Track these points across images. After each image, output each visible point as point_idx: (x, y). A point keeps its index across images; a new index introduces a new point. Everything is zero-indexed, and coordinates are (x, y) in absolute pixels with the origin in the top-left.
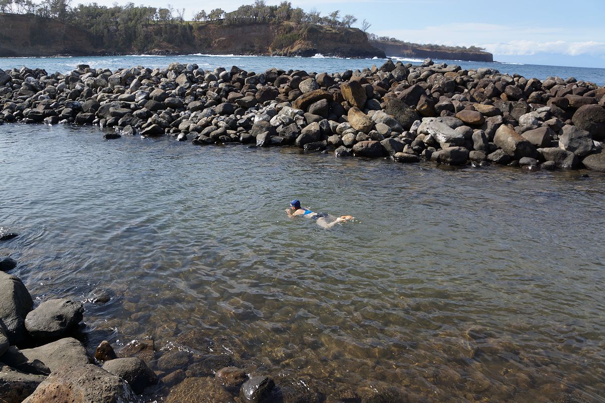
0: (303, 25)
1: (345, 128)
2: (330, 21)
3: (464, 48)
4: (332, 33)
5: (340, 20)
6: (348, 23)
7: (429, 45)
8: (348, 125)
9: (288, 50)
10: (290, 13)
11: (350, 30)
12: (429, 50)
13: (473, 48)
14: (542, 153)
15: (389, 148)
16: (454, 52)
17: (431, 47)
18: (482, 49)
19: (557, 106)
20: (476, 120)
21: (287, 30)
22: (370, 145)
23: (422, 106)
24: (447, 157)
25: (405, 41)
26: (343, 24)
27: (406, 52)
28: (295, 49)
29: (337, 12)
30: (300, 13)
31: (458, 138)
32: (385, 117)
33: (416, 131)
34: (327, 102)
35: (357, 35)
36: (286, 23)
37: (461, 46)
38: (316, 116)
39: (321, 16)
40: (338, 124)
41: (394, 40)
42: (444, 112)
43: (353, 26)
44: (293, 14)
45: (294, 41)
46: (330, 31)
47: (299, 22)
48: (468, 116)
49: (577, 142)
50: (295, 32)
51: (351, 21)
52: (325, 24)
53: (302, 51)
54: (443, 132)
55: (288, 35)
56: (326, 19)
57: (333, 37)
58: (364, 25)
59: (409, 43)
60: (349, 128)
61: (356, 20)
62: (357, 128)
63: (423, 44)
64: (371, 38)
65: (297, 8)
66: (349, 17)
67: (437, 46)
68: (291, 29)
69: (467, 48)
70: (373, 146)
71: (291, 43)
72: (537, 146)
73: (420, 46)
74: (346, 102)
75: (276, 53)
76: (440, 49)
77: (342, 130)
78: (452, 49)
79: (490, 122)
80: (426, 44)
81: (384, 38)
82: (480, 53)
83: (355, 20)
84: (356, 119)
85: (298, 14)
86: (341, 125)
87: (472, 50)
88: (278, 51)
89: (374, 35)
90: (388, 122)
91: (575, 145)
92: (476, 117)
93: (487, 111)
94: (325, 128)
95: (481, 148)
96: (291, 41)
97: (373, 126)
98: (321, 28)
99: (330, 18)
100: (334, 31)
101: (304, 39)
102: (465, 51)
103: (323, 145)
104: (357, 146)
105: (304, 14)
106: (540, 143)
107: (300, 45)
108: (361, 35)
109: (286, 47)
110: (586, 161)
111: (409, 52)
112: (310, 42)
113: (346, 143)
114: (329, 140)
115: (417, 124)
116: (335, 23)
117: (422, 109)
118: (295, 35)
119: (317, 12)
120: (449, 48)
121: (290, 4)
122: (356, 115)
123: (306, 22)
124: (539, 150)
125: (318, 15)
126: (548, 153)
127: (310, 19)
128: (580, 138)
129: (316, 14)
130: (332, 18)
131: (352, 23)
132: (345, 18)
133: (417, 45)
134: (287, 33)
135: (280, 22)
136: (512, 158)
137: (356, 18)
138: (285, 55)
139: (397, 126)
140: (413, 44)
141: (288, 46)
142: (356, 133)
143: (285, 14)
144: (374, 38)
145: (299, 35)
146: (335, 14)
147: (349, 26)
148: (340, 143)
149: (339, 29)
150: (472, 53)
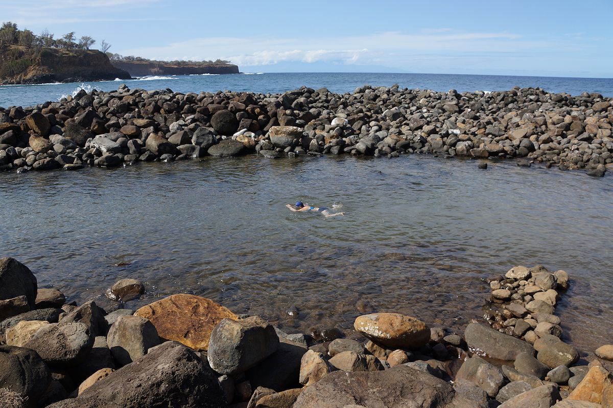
0: (35, 49)
1: (28, 151)
2: (65, 44)
3: (210, 62)
4: (70, 56)
5: (77, 42)
6: (85, 44)
7: (176, 61)
8: (30, 149)
9: (21, 78)
10: (17, 35)
11: (88, 52)
12: (176, 67)
13: (218, 61)
14: (180, 149)
15: (62, 162)
16: (201, 67)
17: (178, 63)
18: (227, 62)
19: (201, 114)
20: (133, 132)
21: (16, 55)
22: (45, 162)
23: (94, 127)
24: (104, 162)
25: (152, 59)
26: (80, 46)
27: (153, 70)
28: (29, 76)
29: (72, 33)
30: (29, 36)
31: (116, 148)
32: (61, 139)
33: (89, 146)
34: (13, 132)
35: (97, 57)
36: (13, 47)
37: (207, 60)
38: (4, 145)
39: (54, 38)
40: (22, 149)
41: (140, 59)
42: (112, 129)
43: (92, 47)
44: (21, 37)
45: (27, 67)
46: (67, 54)
47: (29, 46)
48: (128, 129)
49: (202, 138)
50: (26, 57)
51: (89, 42)
52: (60, 48)
53: (37, 77)
54: (105, 144)
55: (19, 61)
56: (60, 41)
57: (71, 61)
58: (104, 46)
59: (156, 61)
60: (31, 151)
61: (95, 41)
62: (37, 151)
63: (169, 61)
64: (116, 58)
65: (25, 30)
66: (86, 39)
67: (184, 62)
68: (21, 54)
69: (213, 62)
70: (48, 162)
71: (24, 69)
72: (177, 145)
73: (166, 63)
74: (32, 131)
75: (7, 82)
76: (187, 65)
77: (25, 153)
78: (199, 64)
79: (144, 132)
80: (173, 61)
81: (129, 58)
82: (226, 66)
83: (93, 42)
84: (36, 144)
85: (26, 37)
86: (25, 150)
87: (219, 63)
88: (9, 79)
89: (118, 55)
90: (64, 143)
91: (201, 141)
92: (133, 130)
93: (143, 124)
94: (12, 154)
95: (134, 152)
96: (23, 68)
97: (51, 147)
98: (56, 51)
99: (64, 40)
100: (71, 54)
101: (39, 64)
102: (212, 64)
103: (9, 167)
104: (36, 164)
105: (35, 36)
106: (179, 143)
107: (34, 72)
108: (102, 57)
109: (18, 74)
110: (210, 151)
111: (156, 70)
112: (45, 67)
113: (29, 163)
114: (14, 163)
115: (90, 141)
116: (72, 45)
117: (95, 128)
118: (27, 60)
119: (50, 34)
120: (195, 64)
121: (15, 25)
122: (36, 140)
123: (37, 45)
124: (178, 147)
125: (51, 37)
126: (182, 149)
127: (42, 43)
128: (203, 135)
129: (49, 37)
130: (67, 41)
131: (90, 45)
132: (82, 40)
133: (163, 62)
134: (16, 59)
135: (6, 47)
136: (155, 156)
137: (93, 39)
138: (19, 83)
139: (71, 145)
140: (160, 62)
141: (20, 72)
142: (36, 154)
143: (10, 37)
144: (118, 58)
145: (32, 60)
146: (70, 36)
147: (87, 48)
148: (24, 163)
149: (76, 52)
150: (218, 66)
